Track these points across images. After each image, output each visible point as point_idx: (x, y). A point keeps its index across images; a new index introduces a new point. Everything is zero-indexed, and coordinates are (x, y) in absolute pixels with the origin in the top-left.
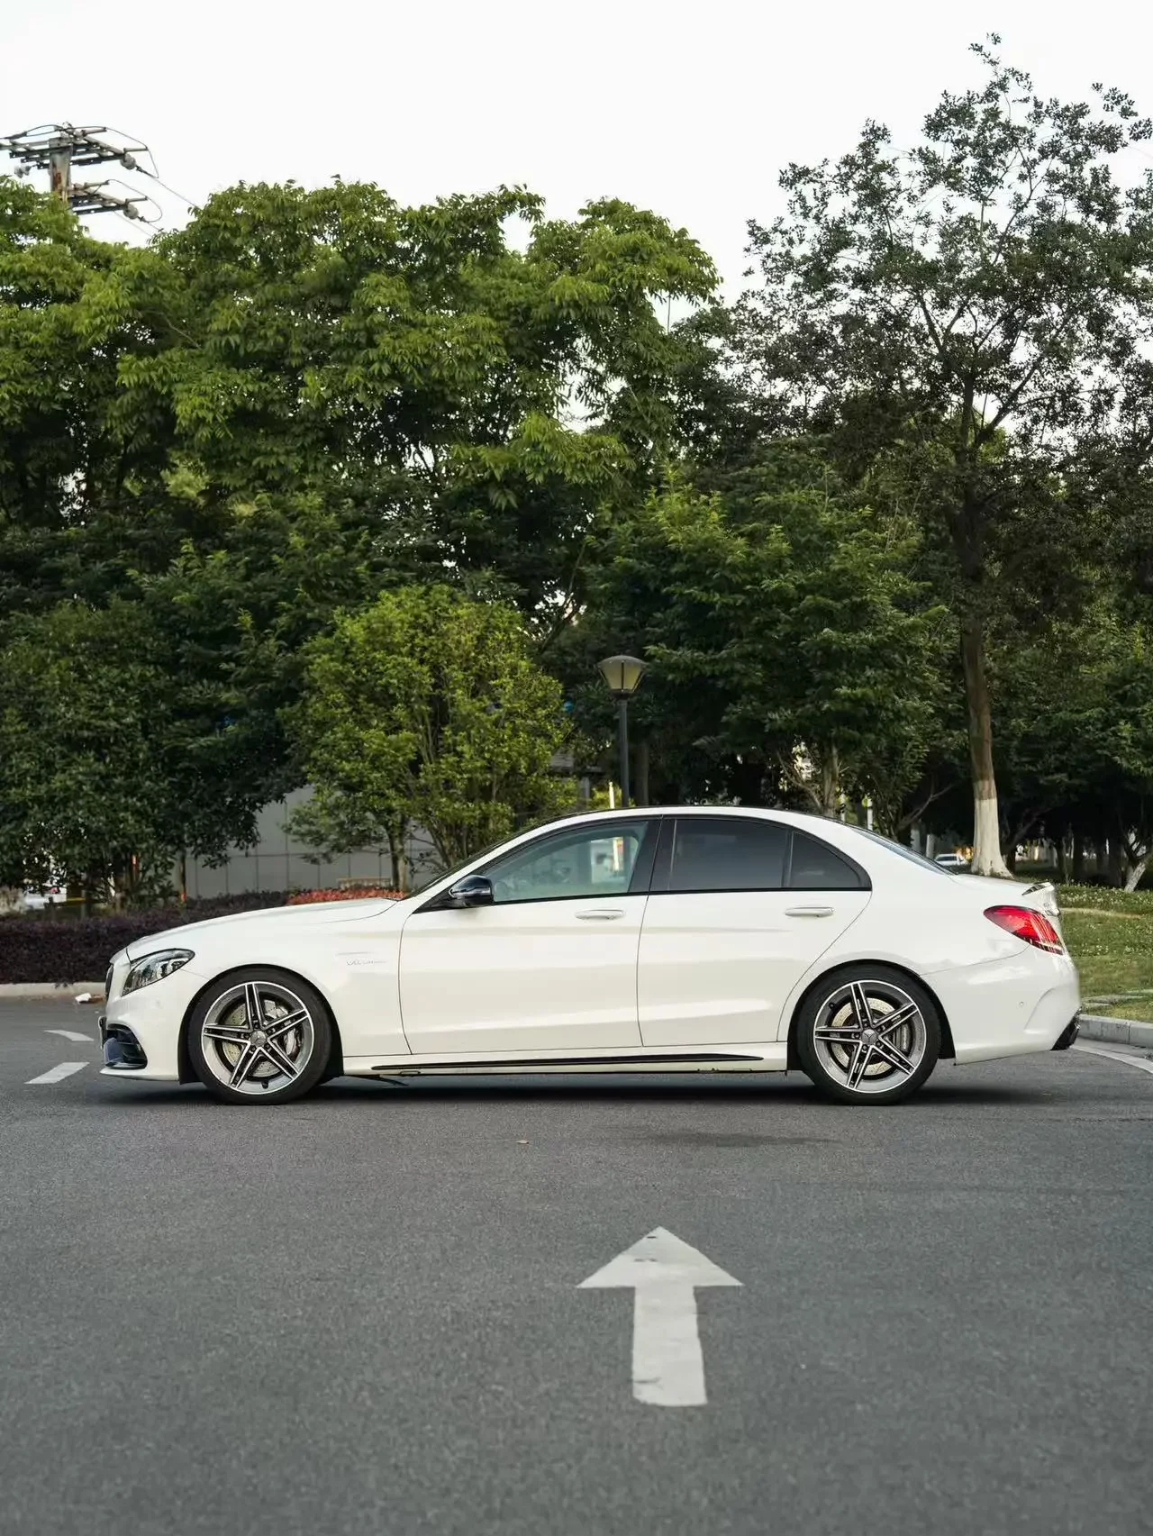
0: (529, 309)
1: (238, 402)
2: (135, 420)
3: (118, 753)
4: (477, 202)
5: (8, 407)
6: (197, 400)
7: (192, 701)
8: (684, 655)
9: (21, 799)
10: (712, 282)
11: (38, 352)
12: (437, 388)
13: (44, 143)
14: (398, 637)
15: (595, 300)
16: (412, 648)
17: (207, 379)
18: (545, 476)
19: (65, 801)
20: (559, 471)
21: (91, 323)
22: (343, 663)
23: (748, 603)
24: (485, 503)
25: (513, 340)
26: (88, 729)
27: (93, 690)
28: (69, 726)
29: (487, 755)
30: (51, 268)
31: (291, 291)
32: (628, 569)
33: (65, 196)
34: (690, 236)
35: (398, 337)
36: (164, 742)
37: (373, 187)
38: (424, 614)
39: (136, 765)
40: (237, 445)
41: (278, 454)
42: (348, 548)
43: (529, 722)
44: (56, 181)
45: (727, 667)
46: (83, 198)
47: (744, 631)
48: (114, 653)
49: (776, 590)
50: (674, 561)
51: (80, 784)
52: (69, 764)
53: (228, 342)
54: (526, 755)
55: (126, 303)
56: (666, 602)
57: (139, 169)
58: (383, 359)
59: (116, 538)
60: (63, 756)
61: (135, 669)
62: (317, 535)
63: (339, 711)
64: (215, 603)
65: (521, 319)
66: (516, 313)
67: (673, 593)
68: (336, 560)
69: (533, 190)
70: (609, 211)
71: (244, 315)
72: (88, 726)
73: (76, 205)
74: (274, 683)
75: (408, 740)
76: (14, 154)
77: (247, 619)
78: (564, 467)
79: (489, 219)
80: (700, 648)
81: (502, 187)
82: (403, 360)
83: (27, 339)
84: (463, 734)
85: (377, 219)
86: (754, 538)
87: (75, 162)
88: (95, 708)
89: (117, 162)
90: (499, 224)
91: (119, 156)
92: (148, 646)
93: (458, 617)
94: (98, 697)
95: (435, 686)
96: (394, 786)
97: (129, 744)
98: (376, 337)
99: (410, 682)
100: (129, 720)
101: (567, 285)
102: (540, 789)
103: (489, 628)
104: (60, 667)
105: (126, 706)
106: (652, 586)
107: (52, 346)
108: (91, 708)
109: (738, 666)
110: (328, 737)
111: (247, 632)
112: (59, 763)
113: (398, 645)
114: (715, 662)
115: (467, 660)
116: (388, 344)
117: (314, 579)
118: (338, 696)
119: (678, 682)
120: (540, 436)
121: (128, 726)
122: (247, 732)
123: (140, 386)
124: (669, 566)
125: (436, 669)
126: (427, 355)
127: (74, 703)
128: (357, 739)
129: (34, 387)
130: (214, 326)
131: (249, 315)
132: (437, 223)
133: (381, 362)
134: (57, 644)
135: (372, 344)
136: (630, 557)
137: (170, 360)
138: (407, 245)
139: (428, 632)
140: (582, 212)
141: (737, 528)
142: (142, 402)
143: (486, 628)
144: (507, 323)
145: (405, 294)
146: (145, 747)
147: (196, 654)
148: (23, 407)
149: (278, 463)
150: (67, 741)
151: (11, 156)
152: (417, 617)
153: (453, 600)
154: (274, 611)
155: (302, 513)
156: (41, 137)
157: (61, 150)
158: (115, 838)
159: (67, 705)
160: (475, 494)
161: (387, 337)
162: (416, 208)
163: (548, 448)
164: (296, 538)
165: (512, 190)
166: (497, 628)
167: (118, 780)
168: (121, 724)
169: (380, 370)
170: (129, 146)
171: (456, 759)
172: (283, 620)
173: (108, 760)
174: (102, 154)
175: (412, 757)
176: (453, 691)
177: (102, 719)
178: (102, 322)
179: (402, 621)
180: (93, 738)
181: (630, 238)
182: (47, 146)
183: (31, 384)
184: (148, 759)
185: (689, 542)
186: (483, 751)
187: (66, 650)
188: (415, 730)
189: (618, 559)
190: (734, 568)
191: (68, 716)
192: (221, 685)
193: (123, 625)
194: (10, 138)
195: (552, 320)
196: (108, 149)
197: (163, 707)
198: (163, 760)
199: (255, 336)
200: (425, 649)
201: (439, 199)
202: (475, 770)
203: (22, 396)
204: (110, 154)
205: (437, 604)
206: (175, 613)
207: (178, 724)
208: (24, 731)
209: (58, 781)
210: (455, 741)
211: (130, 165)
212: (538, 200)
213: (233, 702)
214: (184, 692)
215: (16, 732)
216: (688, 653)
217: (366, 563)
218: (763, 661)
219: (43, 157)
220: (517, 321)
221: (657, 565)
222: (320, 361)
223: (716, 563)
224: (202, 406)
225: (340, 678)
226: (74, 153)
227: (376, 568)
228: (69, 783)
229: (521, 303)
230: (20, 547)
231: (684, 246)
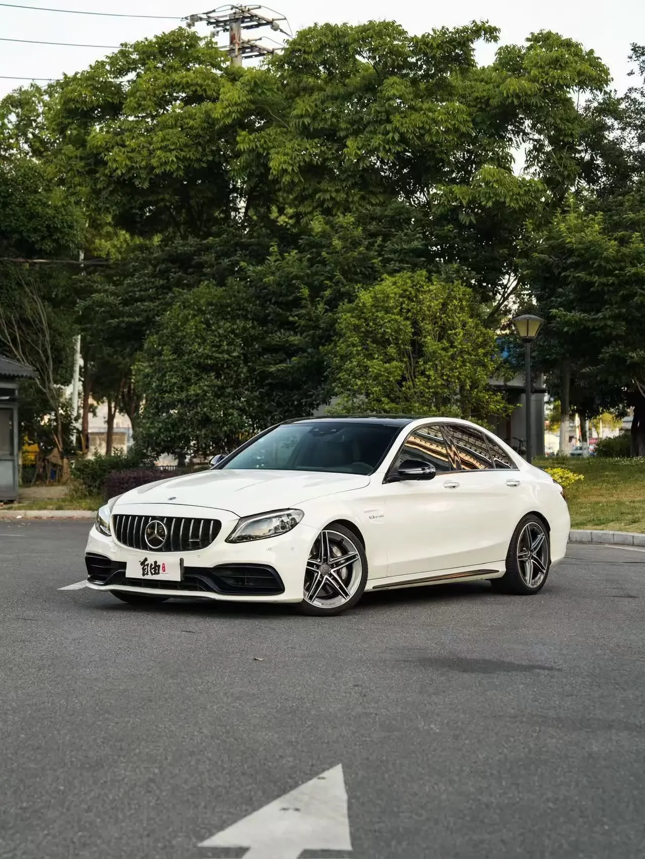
0: (489, 99)
1: (307, 160)
2: (248, 171)
3: (229, 374)
4: (458, 31)
5: (176, 166)
6: (283, 158)
7: (274, 343)
8: (576, 315)
9: (171, 400)
10: (607, 82)
11: (194, 132)
12: (430, 149)
13: (226, 16)
14: (391, 303)
15: (529, 93)
16: (401, 310)
17: (289, 145)
18: (493, 202)
19: (196, 402)
20: (502, 200)
21: (223, 112)
22: (359, 319)
23: (616, 282)
24: (456, 222)
25: (478, 120)
26: (211, 359)
27: (216, 336)
28: (200, 357)
29: (445, 378)
30: (205, 81)
31: (342, 90)
32: (542, 261)
33: (237, 47)
34: (596, 55)
35: (405, 117)
36: (257, 368)
37: (393, 23)
38: (410, 289)
39: (239, 380)
40: (307, 186)
41: (331, 191)
42: (367, 248)
43: (473, 357)
44: (232, 39)
45: (602, 324)
46: (247, 48)
47: (614, 300)
48: (229, 313)
49: (634, 274)
50: (570, 256)
51: (205, 392)
52: (199, 380)
53: (303, 122)
54: (471, 378)
55: (245, 99)
56: (564, 282)
57: (281, 31)
58: (396, 129)
59: (236, 244)
60: (196, 375)
61: (240, 323)
62: (350, 240)
63: (355, 349)
64: (288, 284)
65: (484, 106)
66: (481, 102)
67: (569, 276)
68: (361, 256)
69: (492, 24)
70: (544, 39)
71: (313, 105)
72: (211, 358)
73: (244, 52)
74: (321, 331)
75: (396, 367)
76: (209, 23)
77: (306, 292)
78: (505, 198)
79: (464, 42)
80: (584, 311)
81: (474, 21)
82: (408, 131)
83: (188, 124)
84: (430, 363)
85: (396, 43)
86: (623, 241)
87: (244, 28)
88: (216, 346)
89: (269, 27)
90: (471, 45)
91: (269, 23)
92: (249, 309)
93: (430, 291)
94: (217, 339)
95: (414, 334)
96: (388, 396)
97: (236, 369)
98: (392, 117)
99: (398, 331)
100: (235, 354)
101: (514, 84)
102: (479, 400)
103: (450, 298)
104: (196, 321)
105: (235, 345)
106: (556, 272)
107: (203, 129)
108: (213, 346)
109: (609, 323)
110: (348, 365)
111: (305, 299)
112: (194, 379)
113: (392, 308)
114: (594, 320)
115: (436, 318)
116: (398, 121)
117: (346, 268)
118: (356, 340)
119: (570, 332)
120: (491, 178)
121: (235, 357)
122: (304, 361)
123: (251, 151)
124: (566, 259)
125: (415, 324)
126: (423, 128)
127: (203, 343)
128: (366, 366)
129: (191, 153)
130: (295, 112)
131: (316, 106)
132: (432, 45)
133: (394, 132)
134: (196, 307)
135: (389, 121)
136: (542, 254)
137: (269, 135)
138: (414, 60)
139: (410, 299)
140: (528, 40)
141: (612, 236)
142: (253, 160)
143: (448, 297)
144: (475, 109)
145: (410, 89)
146: (245, 370)
147: (279, 314)
148: (185, 166)
149: (331, 197)
150: (199, 366)
151: (208, 24)
152: (405, 291)
153: (429, 280)
154: (323, 287)
155: (342, 227)
156: (224, 13)
157: (236, 20)
158: (226, 425)
159: (199, 344)
160: (451, 215)
161: (398, 117)
162: (419, 36)
163: (496, 186)
164: (337, 242)
165: (479, 23)
166: (455, 298)
167: (229, 390)
168: (231, 356)
169: (393, 138)
170: (275, 17)
171: (426, 379)
172: (327, 293)
173: (223, 378)
174: (260, 23)
175: (399, 378)
176: (425, 337)
177: (219, 353)
178: (230, 111)
179: (396, 294)
180: (214, 364)
181: (555, 53)
182: (227, 18)
183: (190, 151)
184: (247, 377)
185: (580, 243)
186: (442, 375)
187: (201, 312)
188: (402, 361)
189: (535, 255)
190: (607, 260)
191: (200, 351)
192: (292, 333)
193: (235, 296)
194: (206, 13)
195: (502, 105)
196: (263, 19)
197: (257, 346)
198: (256, 378)
199: (319, 118)
200: (409, 311)
201: (434, 30)
202: (437, 386)
203: (185, 159)
204: (264, 22)
205: (418, 283)
206: (265, 288)
207: (265, 356)
208: (175, 360)
209: (193, 390)
210: (425, 368)
211: (275, 28)
212: (495, 29)
213: (296, 342)
214: (270, 337)
215: (169, 360)
216: (578, 314)
217: (380, 258)
218: (625, 319)
219: (226, 25)
220: (481, 108)
221: (560, 258)
222: (356, 133)
223: (596, 256)
224: (285, 162)
225: (356, 328)
226: (243, 22)
227: (386, 261)
228: (198, 392)
229: (484, 97)
230: (181, 249)
231: (592, 60)
